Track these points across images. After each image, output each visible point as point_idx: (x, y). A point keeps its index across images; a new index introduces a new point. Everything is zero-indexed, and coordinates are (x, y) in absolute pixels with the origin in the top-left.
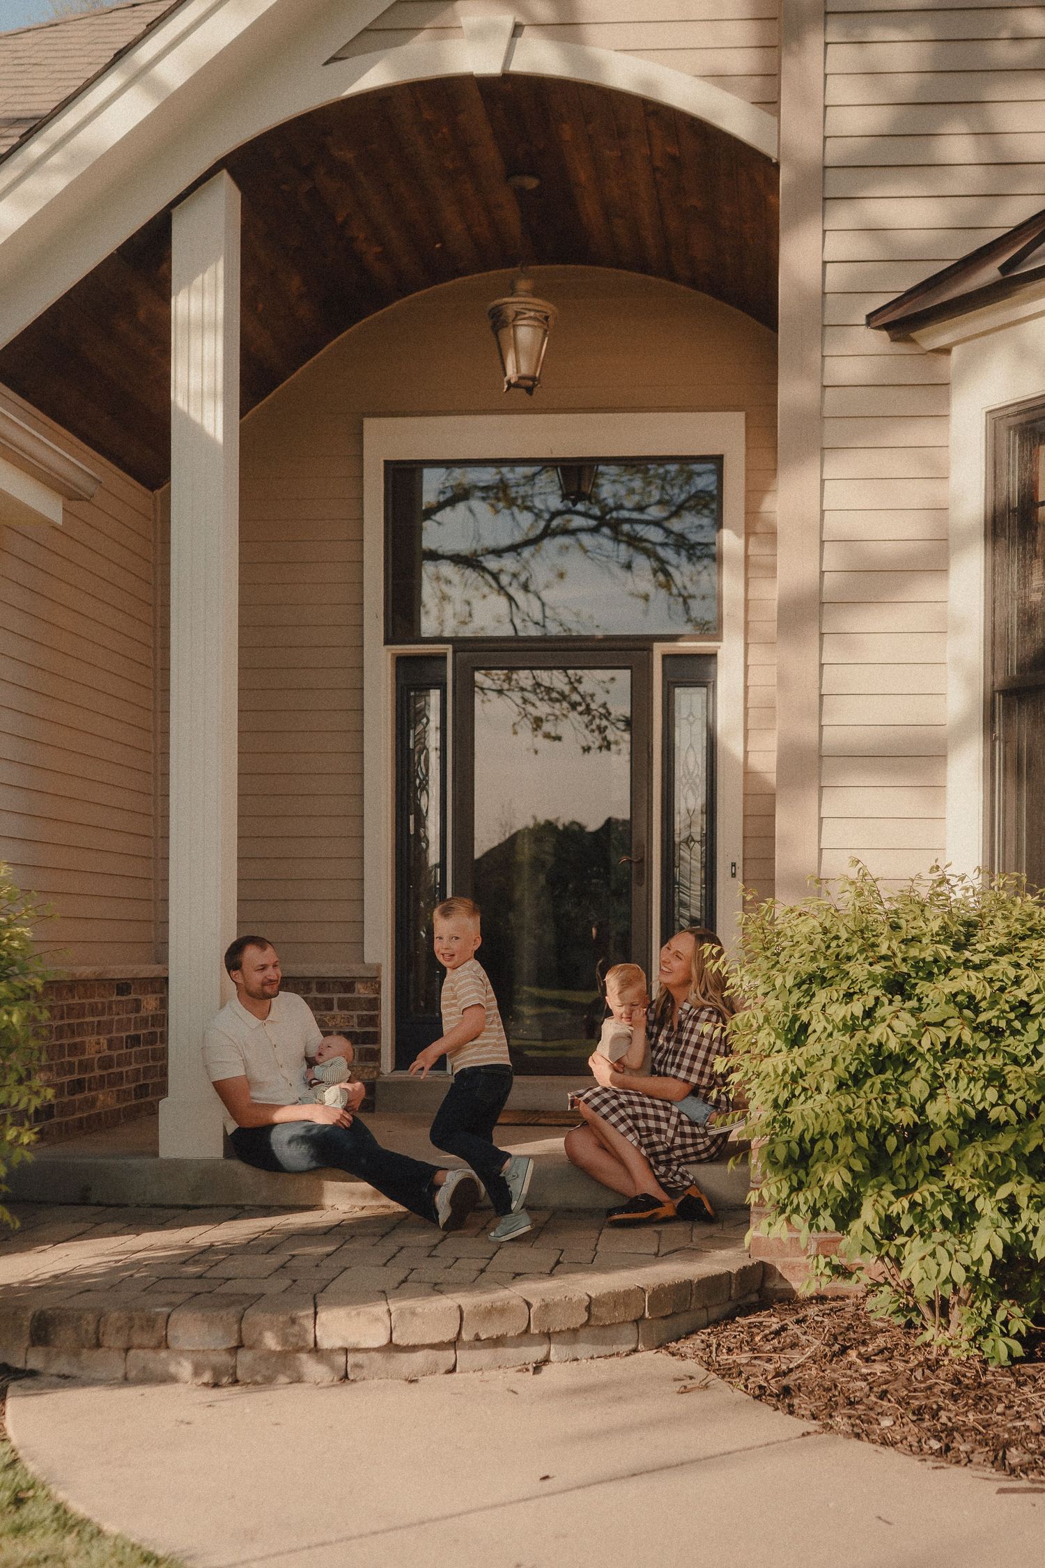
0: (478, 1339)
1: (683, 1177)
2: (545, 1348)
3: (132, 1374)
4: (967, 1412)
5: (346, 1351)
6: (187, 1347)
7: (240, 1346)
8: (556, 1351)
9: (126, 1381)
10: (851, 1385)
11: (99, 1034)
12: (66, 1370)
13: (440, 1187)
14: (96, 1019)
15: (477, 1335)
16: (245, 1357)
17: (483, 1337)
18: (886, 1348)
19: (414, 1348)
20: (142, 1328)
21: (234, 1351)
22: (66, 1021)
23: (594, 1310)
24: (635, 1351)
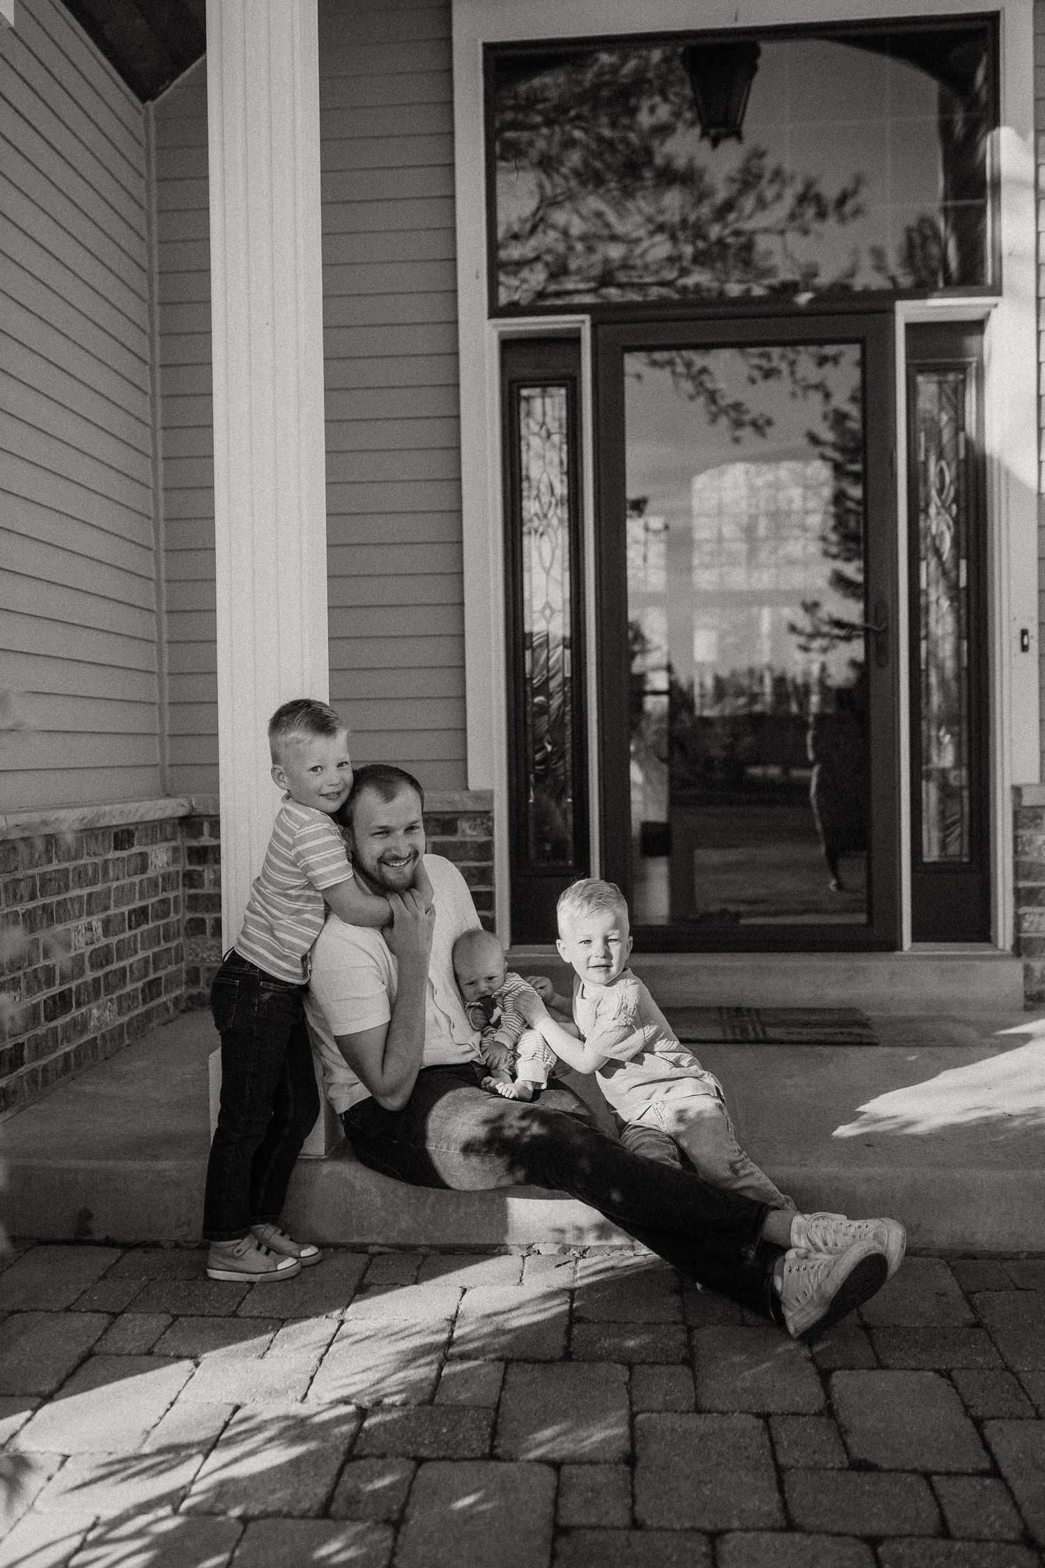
11: (90, 913)
14: (84, 892)
22: (40, 902)
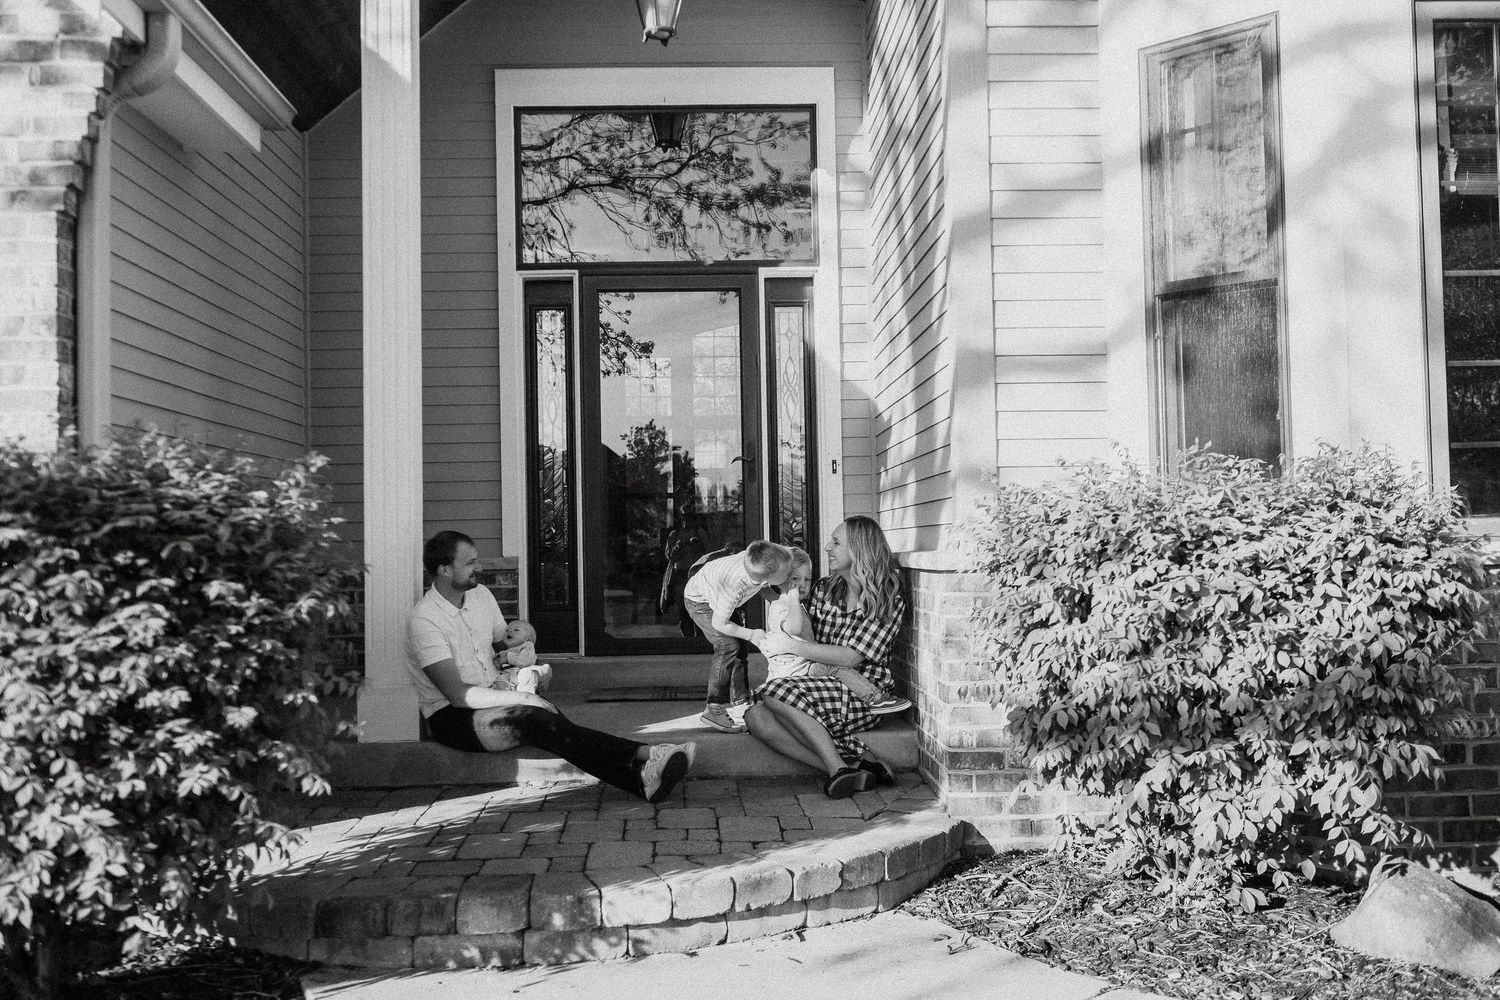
0: (748, 909)
1: (856, 744)
2: (803, 913)
3: (418, 962)
4: (1245, 960)
5: (627, 927)
6: (477, 932)
7: (529, 927)
8: (814, 916)
9: (413, 969)
10: (1113, 938)
12: (350, 961)
13: (644, 762)
15: (748, 905)
16: (533, 939)
17: (753, 907)
18: (1127, 900)
19: (689, 922)
20: (431, 915)
21: (520, 934)
23: (847, 876)
24: (876, 912)
